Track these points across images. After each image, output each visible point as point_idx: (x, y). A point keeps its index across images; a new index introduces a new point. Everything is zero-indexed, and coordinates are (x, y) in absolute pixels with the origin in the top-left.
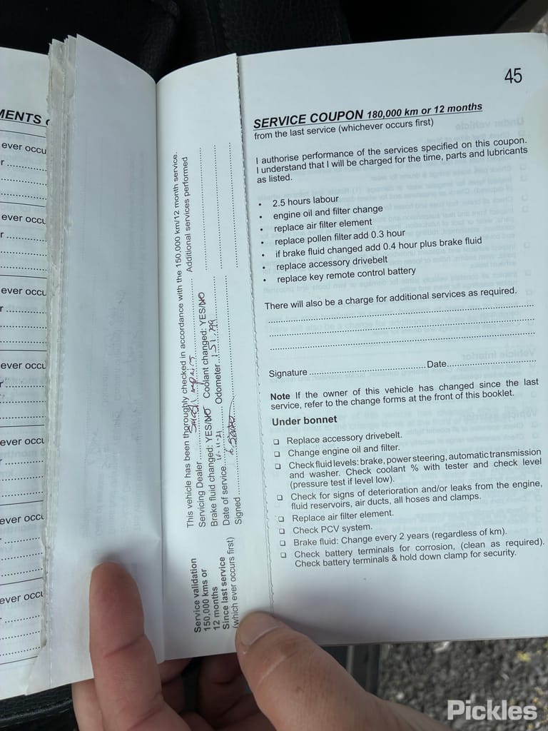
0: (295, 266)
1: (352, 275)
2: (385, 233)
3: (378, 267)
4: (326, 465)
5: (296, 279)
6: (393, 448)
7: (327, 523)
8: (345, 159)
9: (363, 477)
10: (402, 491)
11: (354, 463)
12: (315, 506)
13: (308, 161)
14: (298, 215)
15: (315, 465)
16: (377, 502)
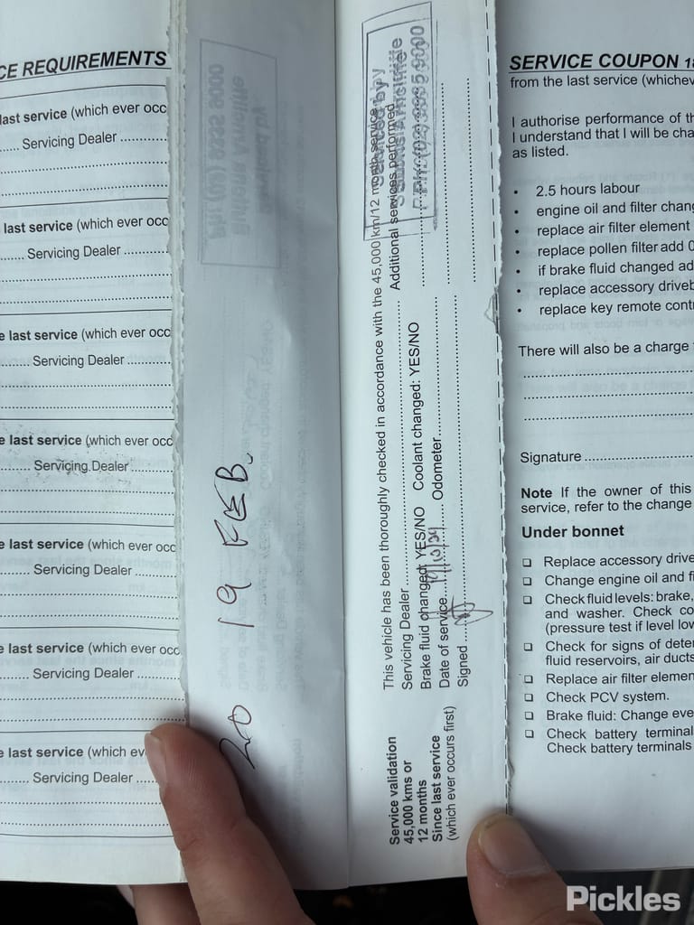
0: (568, 291)
1: (656, 307)
4: (604, 600)
5: (569, 310)
7: (600, 687)
8: (651, 126)
9: (658, 619)
11: (647, 598)
12: (584, 661)
13: (594, 127)
14: (575, 210)
15: (586, 600)
16: (679, 659)
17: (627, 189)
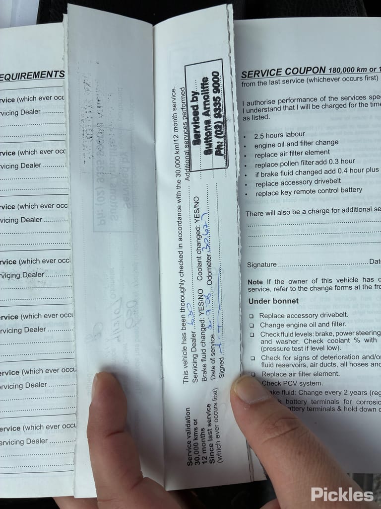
0: (270, 184)
2: (340, 161)
3: (333, 186)
4: (289, 335)
5: (270, 194)
6: (341, 324)
7: (288, 378)
8: (311, 103)
9: (316, 345)
10: (347, 358)
11: (311, 335)
12: (280, 365)
13: (282, 105)
14: (273, 145)
15: (280, 335)
16: (327, 365)
17: (299, 134)
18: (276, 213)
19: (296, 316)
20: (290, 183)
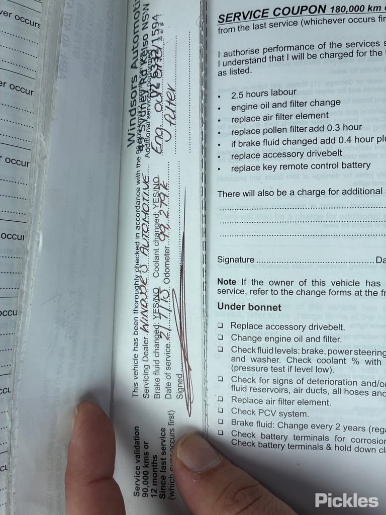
1: (305, 167)
2: (341, 127)
3: (332, 160)
4: (267, 351)
6: (335, 340)
7: (264, 406)
10: (341, 383)
11: (295, 352)
12: (254, 390)
13: (268, 54)
14: (255, 107)
15: (256, 351)
17: (288, 92)
18: (256, 193)
19: (277, 327)
20: (275, 155)
